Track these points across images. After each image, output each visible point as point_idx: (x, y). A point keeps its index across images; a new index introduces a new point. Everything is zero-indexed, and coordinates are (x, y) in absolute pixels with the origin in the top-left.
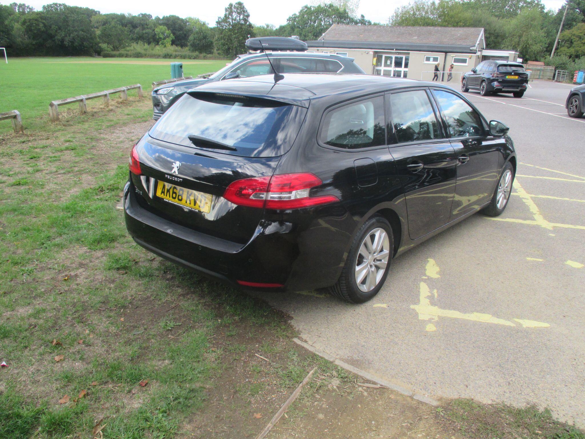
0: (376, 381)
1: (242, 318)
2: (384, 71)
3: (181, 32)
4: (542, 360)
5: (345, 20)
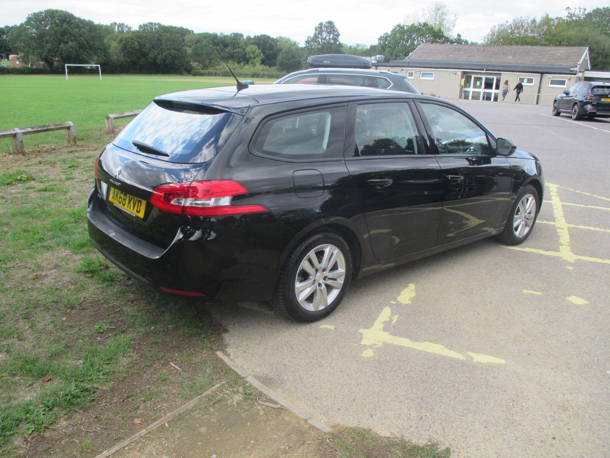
0: (278, 401)
1: (176, 327)
2: (473, 92)
3: (271, 52)
4: (474, 398)
5: (439, 39)
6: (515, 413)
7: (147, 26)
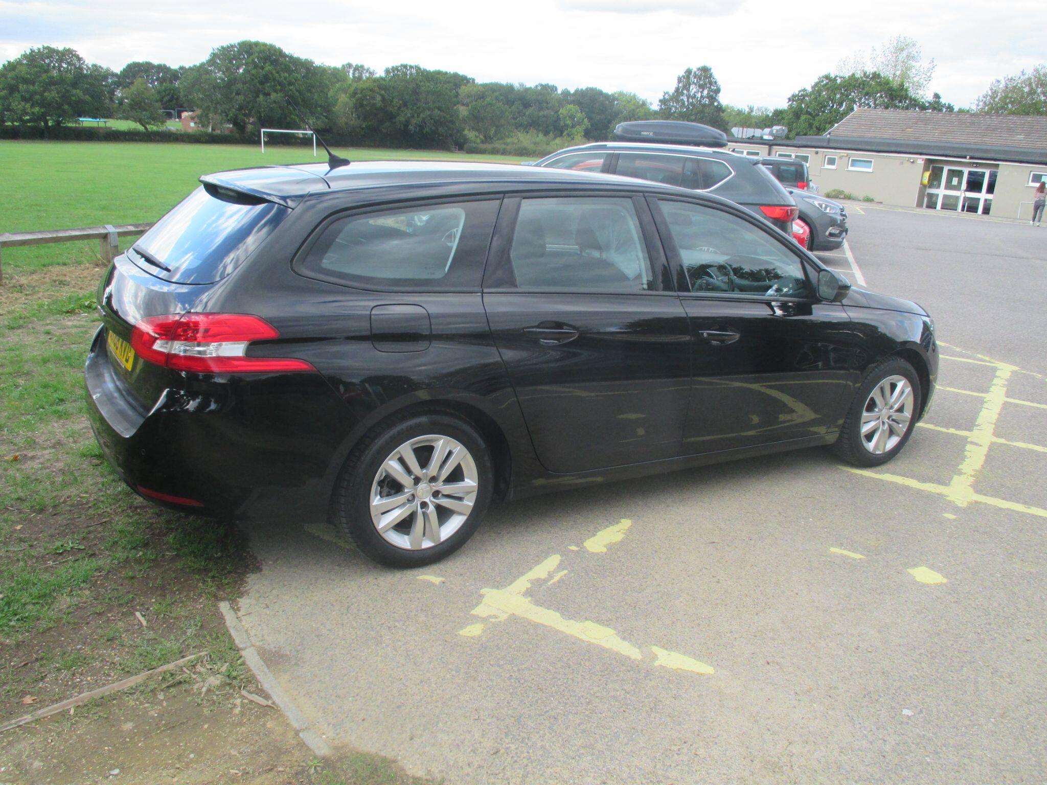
0: (272, 695)
1: (177, 555)
2: (945, 197)
3: (603, 117)
4: (613, 728)
5: (900, 102)
6: (673, 765)
7: (398, 71)
